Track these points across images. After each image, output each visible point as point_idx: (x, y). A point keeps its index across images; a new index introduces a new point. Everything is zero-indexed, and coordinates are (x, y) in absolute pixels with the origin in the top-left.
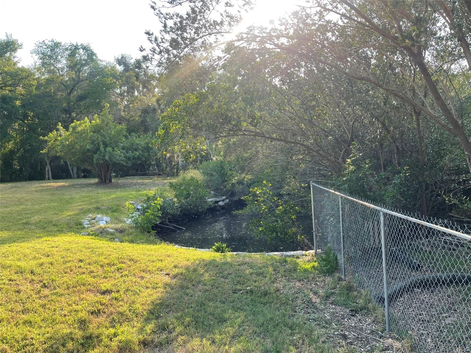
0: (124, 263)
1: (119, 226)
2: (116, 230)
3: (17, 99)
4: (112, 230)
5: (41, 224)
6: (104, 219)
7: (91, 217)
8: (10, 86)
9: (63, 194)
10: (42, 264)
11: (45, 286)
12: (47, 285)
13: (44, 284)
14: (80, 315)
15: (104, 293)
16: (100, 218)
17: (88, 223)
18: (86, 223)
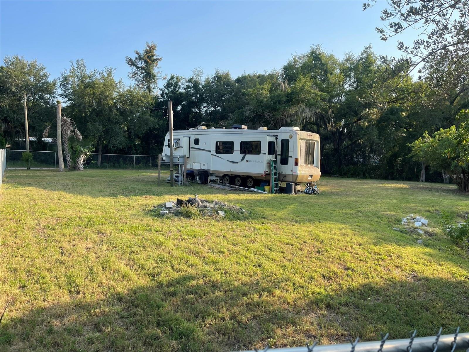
0: (391, 256)
1: (430, 229)
2: (426, 232)
3: (403, 111)
4: (421, 232)
5: (369, 214)
6: (421, 221)
7: (412, 217)
8: (401, 99)
9: (412, 195)
10: (333, 239)
11: (318, 252)
12: (320, 251)
13: (319, 250)
14: (315, 274)
15: (346, 269)
16: (418, 219)
17: (406, 221)
18: (404, 221)
